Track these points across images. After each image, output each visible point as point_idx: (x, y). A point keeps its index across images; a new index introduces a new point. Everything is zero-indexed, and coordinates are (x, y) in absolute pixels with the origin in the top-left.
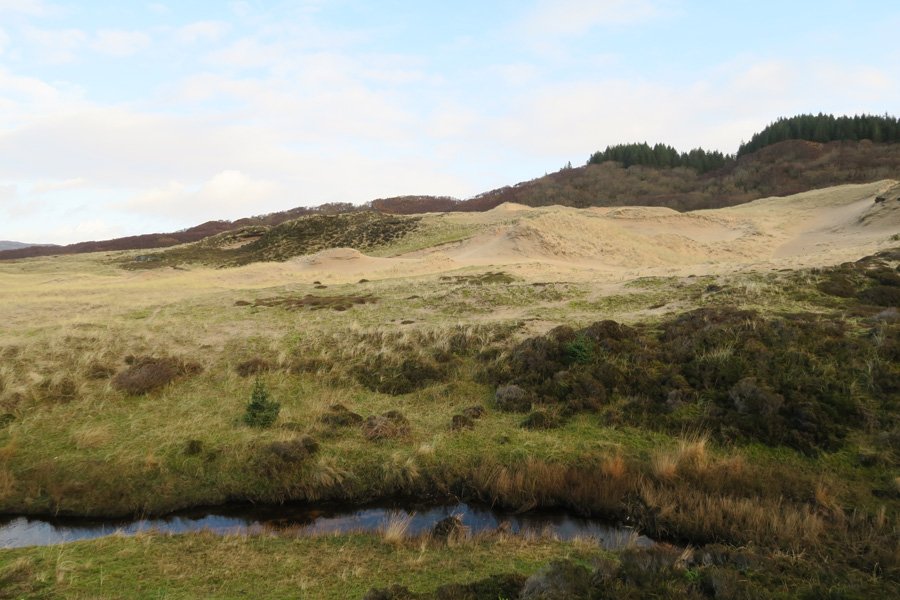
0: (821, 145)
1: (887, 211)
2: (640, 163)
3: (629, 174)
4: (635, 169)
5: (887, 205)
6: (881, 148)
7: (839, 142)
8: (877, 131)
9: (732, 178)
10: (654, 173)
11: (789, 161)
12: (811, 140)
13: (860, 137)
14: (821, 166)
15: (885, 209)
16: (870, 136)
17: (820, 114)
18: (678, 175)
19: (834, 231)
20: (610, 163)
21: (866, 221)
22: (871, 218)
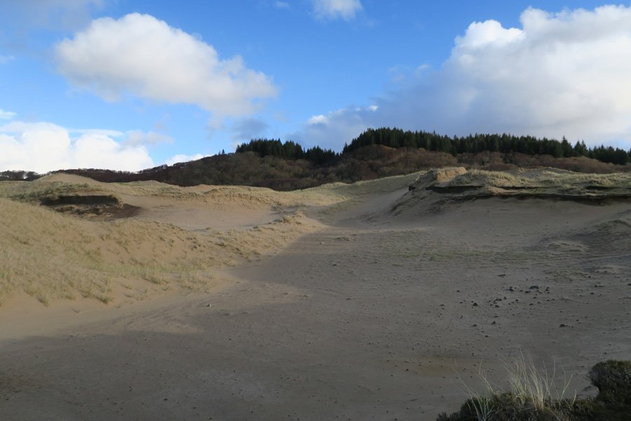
0: (394, 149)
1: (416, 200)
2: (273, 154)
3: (263, 162)
4: (269, 159)
5: (416, 194)
6: (431, 154)
7: (405, 148)
8: (429, 142)
9: (334, 169)
10: (282, 162)
11: (373, 159)
12: (388, 146)
13: (419, 146)
14: (393, 164)
15: (414, 198)
16: (424, 145)
17: (395, 129)
18: (299, 165)
19: (369, 220)
20: (251, 153)
21: (397, 210)
22: (401, 207)
